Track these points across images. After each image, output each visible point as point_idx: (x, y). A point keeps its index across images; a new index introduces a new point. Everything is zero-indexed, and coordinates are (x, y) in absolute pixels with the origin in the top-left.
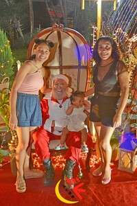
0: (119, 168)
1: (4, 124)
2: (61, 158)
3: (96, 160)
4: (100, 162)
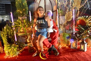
1: (24, 33)
4: (63, 47)
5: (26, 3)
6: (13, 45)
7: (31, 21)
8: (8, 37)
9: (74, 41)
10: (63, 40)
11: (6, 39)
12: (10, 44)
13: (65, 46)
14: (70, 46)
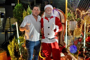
6: (20, 58)
8: (15, 50)
9: (82, 58)
11: (13, 53)
12: (16, 57)
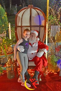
0: (60, 75)
2: (31, 71)
3: (48, 72)
4: (50, 72)
5: (6, 16)
7: (10, 38)
10: (51, 65)
13: (53, 72)
14: (58, 73)
